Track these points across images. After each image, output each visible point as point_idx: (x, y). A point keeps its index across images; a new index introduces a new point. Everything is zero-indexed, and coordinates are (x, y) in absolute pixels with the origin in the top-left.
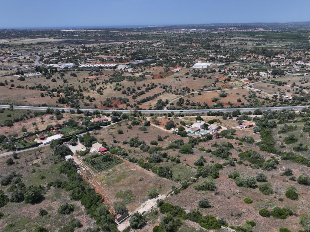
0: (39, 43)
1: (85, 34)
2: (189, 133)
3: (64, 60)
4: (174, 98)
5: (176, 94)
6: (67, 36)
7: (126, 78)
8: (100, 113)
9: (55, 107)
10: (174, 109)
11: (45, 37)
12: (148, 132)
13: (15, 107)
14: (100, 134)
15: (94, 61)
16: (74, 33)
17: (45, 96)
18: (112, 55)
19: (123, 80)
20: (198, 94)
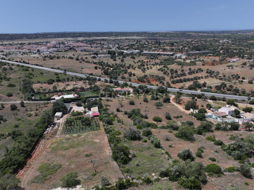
0: (126, 39)
1: (164, 34)
2: (211, 117)
3: (134, 48)
4: (215, 83)
5: (221, 80)
6: (150, 36)
7: (176, 63)
8: (128, 85)
9: (98, 77)
10: (208, 92)
11: (134, 36)
12: (161, 109)
13: (67, 73)
14: (112, 101)
15: (157, 49)
16: (156, 33)
17: (98, 68)
18: (176, 47)
19: (172, 64)
20: (248, 83)
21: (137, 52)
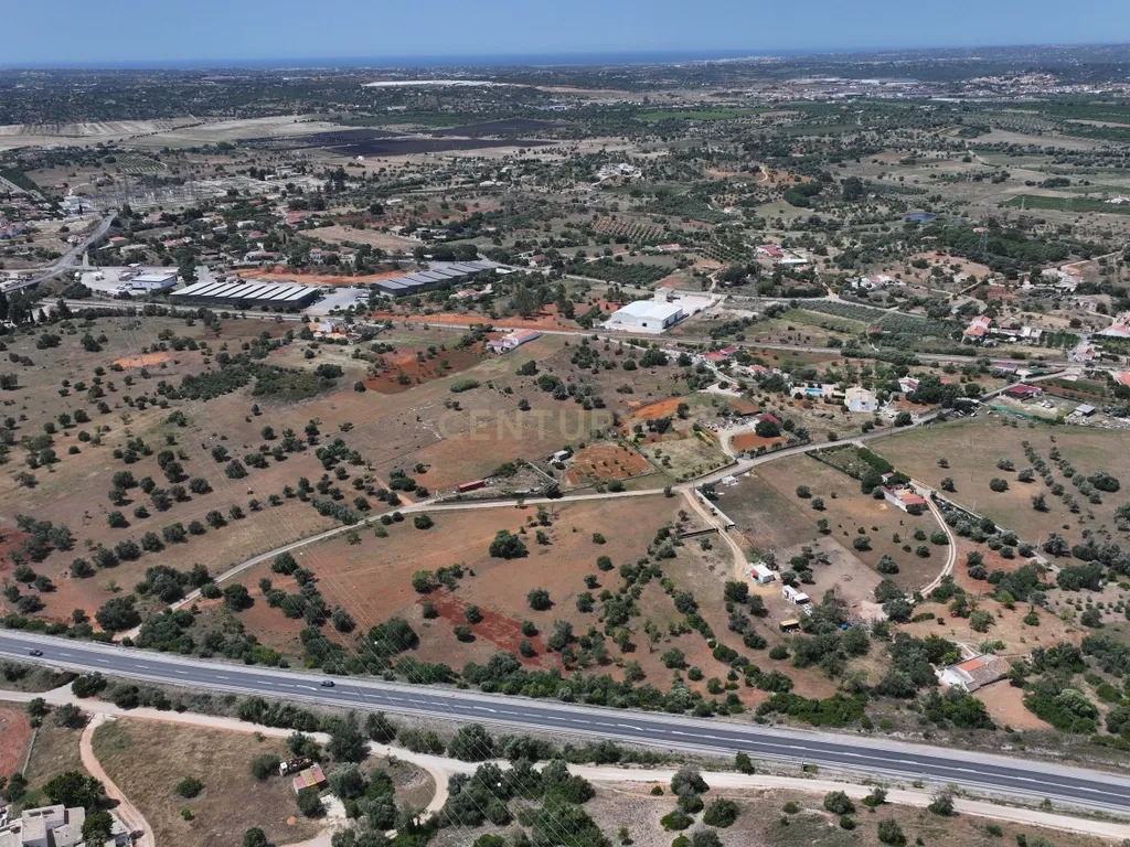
7: (257, 378)
15: (270, 258)
16: (401, 95)
20: (414, 523)
21: (158, 286)
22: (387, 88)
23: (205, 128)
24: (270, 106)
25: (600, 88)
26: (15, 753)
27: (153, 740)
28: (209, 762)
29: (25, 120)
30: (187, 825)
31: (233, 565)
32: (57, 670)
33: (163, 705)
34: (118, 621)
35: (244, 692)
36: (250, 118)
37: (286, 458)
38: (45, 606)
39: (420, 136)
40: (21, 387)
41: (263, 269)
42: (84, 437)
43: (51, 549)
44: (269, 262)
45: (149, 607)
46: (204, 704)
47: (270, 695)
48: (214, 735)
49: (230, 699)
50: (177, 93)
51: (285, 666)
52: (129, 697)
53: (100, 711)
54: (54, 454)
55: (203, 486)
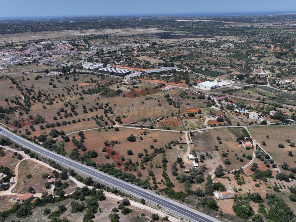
21: (97, 68)
22: (181, 22)
23: (133, 31)
24: (150, 26)
25: (240, 22)
26: (7, 162)
27: (31, 165)
28: (37, 172)
29: (96, 28)
30: (24, 183)
31: (71, 132)
32: (24, 147)
33: (37, 159)
34: (41, 140)
35: (53, 159)
36: (144, 28)
37: (98, 110)
38: (31, 134)
39: (182, 34)
40: (56, 88)
41: (122, 66)
42: (61, 100)
43: (40, 122)
44: (124, 64)
45: (49, 138)
46: (45, 160)
47: (57, 161)
48: (42, 167)
49: (49, 160)
50: (131, 22)
51: (64, 156)
52: (33, 156)
53: (27, 157)
54: (53, 103)
55: (76, 114)
